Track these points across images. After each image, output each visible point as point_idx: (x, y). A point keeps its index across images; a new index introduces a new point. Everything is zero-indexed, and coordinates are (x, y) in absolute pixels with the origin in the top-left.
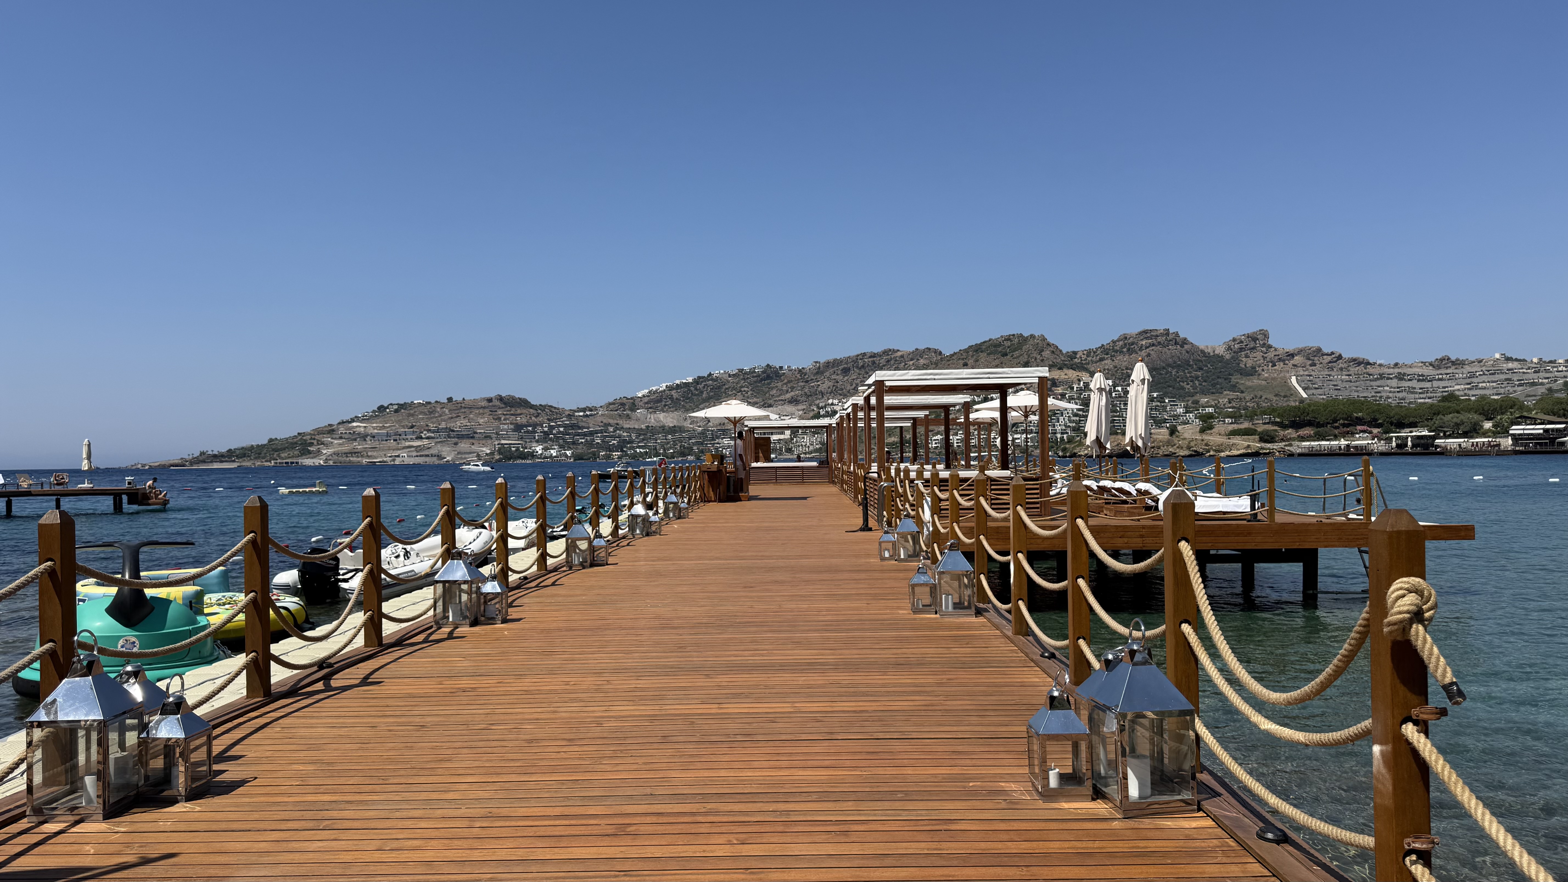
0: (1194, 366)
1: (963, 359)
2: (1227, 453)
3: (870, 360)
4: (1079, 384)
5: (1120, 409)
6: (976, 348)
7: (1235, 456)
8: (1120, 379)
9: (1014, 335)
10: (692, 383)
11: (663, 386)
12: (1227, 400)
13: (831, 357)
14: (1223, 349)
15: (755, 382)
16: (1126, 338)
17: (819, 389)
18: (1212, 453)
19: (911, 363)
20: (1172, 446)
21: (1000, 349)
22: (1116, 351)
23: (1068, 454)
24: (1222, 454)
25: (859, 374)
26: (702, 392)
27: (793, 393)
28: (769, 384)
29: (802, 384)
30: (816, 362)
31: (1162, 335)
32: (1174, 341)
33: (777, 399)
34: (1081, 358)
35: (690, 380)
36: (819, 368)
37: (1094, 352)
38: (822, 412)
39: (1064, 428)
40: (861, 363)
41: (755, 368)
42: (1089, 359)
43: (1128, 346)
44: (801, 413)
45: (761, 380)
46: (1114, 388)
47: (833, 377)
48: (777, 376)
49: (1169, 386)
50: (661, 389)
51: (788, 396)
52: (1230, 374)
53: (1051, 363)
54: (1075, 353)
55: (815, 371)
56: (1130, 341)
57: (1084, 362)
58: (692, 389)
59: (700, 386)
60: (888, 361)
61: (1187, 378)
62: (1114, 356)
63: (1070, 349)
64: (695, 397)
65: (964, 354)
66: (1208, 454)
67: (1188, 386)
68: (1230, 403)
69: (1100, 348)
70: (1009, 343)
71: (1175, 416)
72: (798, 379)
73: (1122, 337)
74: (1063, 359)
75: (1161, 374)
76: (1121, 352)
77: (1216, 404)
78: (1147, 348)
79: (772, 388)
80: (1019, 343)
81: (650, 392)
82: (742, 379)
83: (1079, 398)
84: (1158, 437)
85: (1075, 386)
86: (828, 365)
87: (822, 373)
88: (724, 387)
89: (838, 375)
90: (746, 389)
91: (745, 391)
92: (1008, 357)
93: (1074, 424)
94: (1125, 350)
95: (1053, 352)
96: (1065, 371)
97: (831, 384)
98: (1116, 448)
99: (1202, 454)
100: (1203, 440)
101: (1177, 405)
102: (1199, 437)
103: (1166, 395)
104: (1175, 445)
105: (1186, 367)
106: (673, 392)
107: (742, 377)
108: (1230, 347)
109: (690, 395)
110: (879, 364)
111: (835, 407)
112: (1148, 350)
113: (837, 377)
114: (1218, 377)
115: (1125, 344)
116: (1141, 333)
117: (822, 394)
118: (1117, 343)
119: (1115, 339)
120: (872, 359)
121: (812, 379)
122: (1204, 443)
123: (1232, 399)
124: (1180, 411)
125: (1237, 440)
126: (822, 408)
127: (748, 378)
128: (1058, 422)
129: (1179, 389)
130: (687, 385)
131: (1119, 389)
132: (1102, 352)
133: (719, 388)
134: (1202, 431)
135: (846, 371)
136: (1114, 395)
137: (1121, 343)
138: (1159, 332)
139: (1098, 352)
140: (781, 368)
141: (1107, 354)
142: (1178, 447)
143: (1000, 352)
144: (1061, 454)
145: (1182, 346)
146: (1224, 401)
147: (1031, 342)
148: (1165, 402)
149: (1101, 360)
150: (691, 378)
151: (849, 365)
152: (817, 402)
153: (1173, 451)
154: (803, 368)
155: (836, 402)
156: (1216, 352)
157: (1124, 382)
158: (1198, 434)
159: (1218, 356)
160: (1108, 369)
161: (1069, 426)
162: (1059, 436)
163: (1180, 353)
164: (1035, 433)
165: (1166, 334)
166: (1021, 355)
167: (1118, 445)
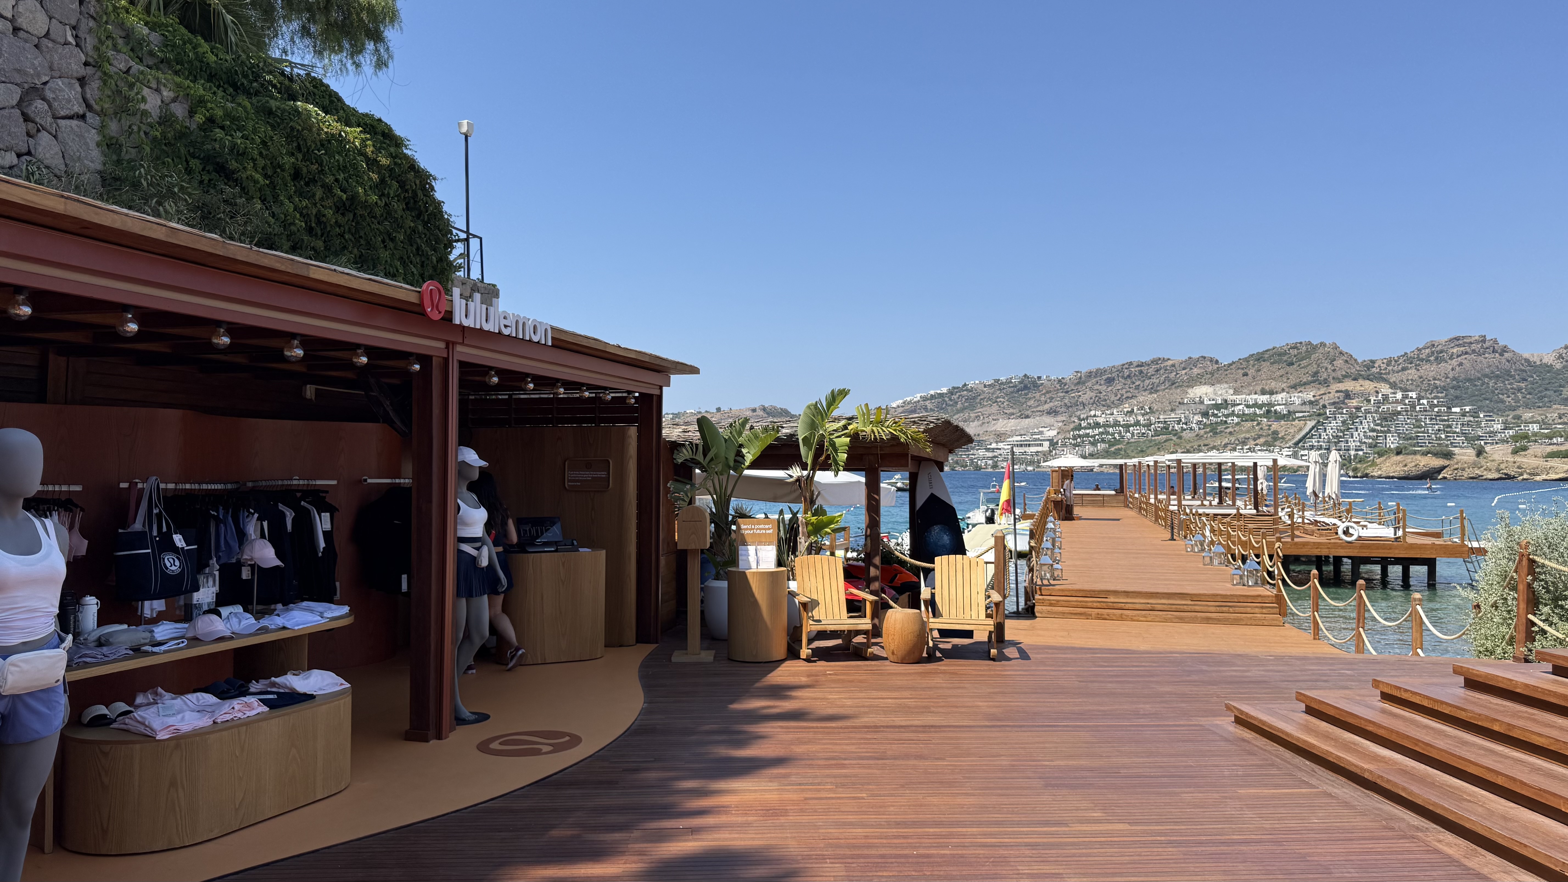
0: (1517, 377)
1: (1243, 369)
2: (1544, 477)
3: (1137, 369)
4: (1377, 397)
5: (1426, 424)
6: (1258, 357)
7: (1553, 480)
8: (1426, 391)
9: (1301, 343)
10: (946, 394)
11: (917, 397)
12: (1556, 415)
13: (1093, 368)
14: (1552, 358)
15: (1012, 393)
16: (1433, 345)
17: (1080, 400)
18: (1525, 476)
19: (1184, 372)
20: (1479, 468)
21: (1285, 358)
22: (1422, 360)
23: (1359, 475)
24: (1538, 478)
25: (1125, 384)
26: (957, 403)
27: (1052, 404)
28: (1026, 394)
29: (1062, 394)
30: (1077, 372)
31: (1477, 342)
32: (1492, 348)
33: (1035, 410)
34: (1380, 367)
35: (945, 390)
36: (1080, 378)
37: (1396, 361)
38: (1083, 424)
39: (1359, 444)
40: (1126, 373)
41: (1011, 378)
42: (1390, 368)
43: (1436, 355)
44: (1060, 424)
45: (1018, 391)
46: (1419, 401)
47: (1097, 387)
48: (1034, 386)
49: (1485, 399)
50: (915, 399)
51: (1047, 407)
52: (1560, 386)
53: (1344, 373)
54: (1373, 362)
55: (1076, 381)
56: (1438, 349)
57: (1384, 372)
58: (947, 399)
59: (954, 397)
60: (1157, 371)
61: (1507, 390)
62: (1419, 365)
63: (1367, 358)
64: (949, 408)
65: (1243, 363)
66: (1521, 477)
67: (1509, 399)
68: (1560, 418)
69: (1403, 356)
70: (1296, 351)
71: (1492, 432)
72: (1058, 390)
73: (1429, 345)
74: (1358, 369)
75: (1476, 385)
76: (1428, 361)
77: (1543, 420)
78: (1458, 356)
79: (1030, 399)
80: (1307, 351)
81: (904, 403)
82: (998, 390)
83: (1376, 412)
84: (1463, 457)
85: (1372, 399)
86: (1090, 375)
87: (1084, 383)
88: (979, 398)
89: (1100, 385)
90: (1002, 400)
91: (1000, 401)
92: (1295, 366)
93: (1371, 441)
94: (1432, 358)
95: (1346, 361)
96: (1361, 381)
97: (1093, 394)
98: (1414, 468)
99: (1514, 477)
100: (1515, 462)
101: (1494, 421)
102: (1510, 459)
103: (1481, 409)
104: (1482, 467)
105: (1507, 377)
106: (927, 403)
107: (998, 387)
108: (1561, 355)
109: (944, 406)
110: (1147, 373)
111: (1098, 419)
112: (1459, 358)
113: (1100, 387)
114: (1546, 389)
115: (1433, 353)
116: (1451, 340)
117: (1084, 405)
118: (1423, 351)
119: (1421, 347)
120: (1139, 368)
121: (1072, 390)
122: (1516, 465)
123: (1564, 414)
124: (1498, 427)
125: (1555, 462)
126: (1084, 419)
127: (1004, 388)
128: (1352, 437)
129: (1498, 402)
130: (941, 395)
131: (1425, 401)
132: (1404, 361)
133: (974, 398)
134: (1515, 452)
135: (1110, 381)
136: (1418, 408)
137: (1427, 351)
138: (1474, 339)
139: (1401, 361)
140: (1039, 378)
141: (1411, 363)
142: (1485, 470)
143: (1285, 361)
144: (1351, 474)
145: (1501, 355)
146: (1552, 415)
147: (1321, 350)
148: (1479, 417)
149: (1404, 369)
150: (946, 389)
151: (1113, 375)
152: (1078, 413)
153: (1480, 474)
154: (1063, 378)
155: (1099, 413)
156: (1544, 361)
157: (1431, 394)
158: (1510, 456)
159: (1546, 365)
160: (1412, 380)
161: (1365, 443)
162: (1352, 453)
163: (1499, 362)
164: (1325, 449)
165: (1481, 341)
166: (1309, 365)
167: (1416, 466)
